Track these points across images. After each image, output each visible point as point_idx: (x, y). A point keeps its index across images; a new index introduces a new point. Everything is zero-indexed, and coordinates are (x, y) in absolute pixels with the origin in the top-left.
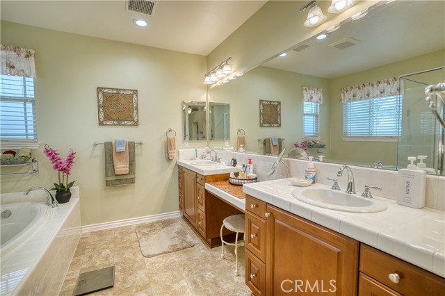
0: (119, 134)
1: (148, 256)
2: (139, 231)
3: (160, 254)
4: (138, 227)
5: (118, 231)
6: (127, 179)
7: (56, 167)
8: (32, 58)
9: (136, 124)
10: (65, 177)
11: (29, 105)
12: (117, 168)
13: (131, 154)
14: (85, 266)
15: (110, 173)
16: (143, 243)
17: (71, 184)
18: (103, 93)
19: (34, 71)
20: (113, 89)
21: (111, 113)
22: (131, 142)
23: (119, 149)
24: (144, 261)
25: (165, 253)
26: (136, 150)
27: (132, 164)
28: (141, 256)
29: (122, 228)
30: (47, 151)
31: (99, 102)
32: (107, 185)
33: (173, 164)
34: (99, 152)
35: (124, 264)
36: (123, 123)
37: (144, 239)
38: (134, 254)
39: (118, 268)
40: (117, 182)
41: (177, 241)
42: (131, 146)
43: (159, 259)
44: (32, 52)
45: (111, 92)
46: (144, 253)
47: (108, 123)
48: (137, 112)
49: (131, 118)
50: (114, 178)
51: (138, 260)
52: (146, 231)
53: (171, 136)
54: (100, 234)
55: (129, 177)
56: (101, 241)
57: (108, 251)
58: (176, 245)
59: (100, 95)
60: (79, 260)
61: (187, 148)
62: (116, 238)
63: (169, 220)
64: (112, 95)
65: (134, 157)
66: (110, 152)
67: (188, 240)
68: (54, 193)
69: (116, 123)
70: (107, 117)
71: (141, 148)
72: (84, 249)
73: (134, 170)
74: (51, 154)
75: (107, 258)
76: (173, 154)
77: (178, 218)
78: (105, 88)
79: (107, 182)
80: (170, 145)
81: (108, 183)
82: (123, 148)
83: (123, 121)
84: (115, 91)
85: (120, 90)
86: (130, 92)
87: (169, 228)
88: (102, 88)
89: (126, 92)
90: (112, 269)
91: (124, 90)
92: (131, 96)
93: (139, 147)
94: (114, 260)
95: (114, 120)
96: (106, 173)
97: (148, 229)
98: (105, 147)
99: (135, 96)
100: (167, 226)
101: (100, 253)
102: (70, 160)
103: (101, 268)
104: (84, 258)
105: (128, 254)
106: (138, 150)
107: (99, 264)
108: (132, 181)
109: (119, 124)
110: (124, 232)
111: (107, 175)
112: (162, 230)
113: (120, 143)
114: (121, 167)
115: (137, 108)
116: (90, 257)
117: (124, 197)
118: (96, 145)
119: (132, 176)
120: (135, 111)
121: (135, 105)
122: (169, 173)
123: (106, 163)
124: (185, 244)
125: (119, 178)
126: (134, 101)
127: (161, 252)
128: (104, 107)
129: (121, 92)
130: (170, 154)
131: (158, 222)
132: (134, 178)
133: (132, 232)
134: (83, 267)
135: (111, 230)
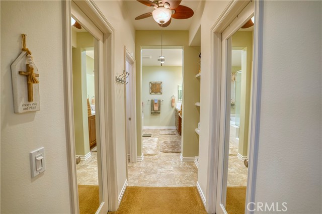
0: (156, 97)
1: (161, 134)
6: (157, 112)
9: (161, 94)
18: (151, 84)
21: (154, 90)
22: (160, 100)
23: (156, 102)
25: (166, 134)
27: (159, 107)
28: (159, 134)
31: (150, 86)
33: (174, 108)
34: (150, 103)
35: (154, 134)
36: (157, 93)
45: (154, 83)
47: (152, 93)
48: (162, 90)
49: (160, 92)
53: (173, 98)
65: (160, 105)
66: (153, 103)
71: (163, 102)
73: (160, 109)
76: (174, 105)
80: (173, 101)
81: (152, 113)
88: (151, 82)
91: (158, 82)
92: (160, 84)
95: (154, 92)
98: (151, 101)
106: (161, 103)
108: (159, 113)
111: (151, 111)
113: (156, 100)
114: (156, 108)
115: (162, 88)
117: (157, 119)
118: (149, 101)
122: (173, 111)
123: (151, 107)
125: (155, 112)
126: (161, 86)
128: (151, 88)
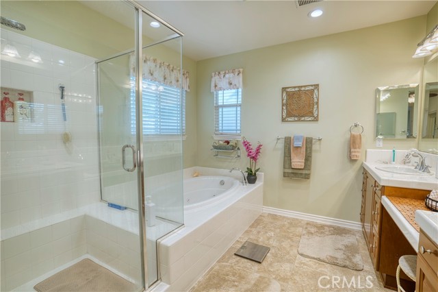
0: (299, 129)
1: (302, 255)
2: (306, 228)
3: (314, 258)
4: (307, 224)
5: (289, 221)
6: (301, 174)
7: (249, 155)
8: (241, 75)
9: (316, 119)
10: (254, 164)
11: (239, 109)
12: (294, 162)
13: (308, 149)
14: (252, 237)
15: (287, 166)
16: (304, 240)
17: (258, 170)
18: (287, 92)
19: (241, 83)
20: (295, 87)
21: (292, 110)
22: (309, 138)
23: (296, 144)
24: (296, 257)
25: (319, 260)
26: (313, 146)
27: (308, 159)
28: (296, 252)
29: (293, 219)
30: (244, 142)
31: (283, 100)
32: (284, 176)
33: (357, 166)
34: (281, 145)
35: (279, 250)
36: (303, 119)
37: (306, 237)
38: (291, 246)
39: (272, 251)
40: (292, 175)
41: (340, 255)
42: (309, 142)
43: (311, 262)
44: (241, 70)
45: (293, 90)
46: (299, 249)
47: (289, 119)
48: (318, 107)
49: (311, 114)
50: (290, 171)
51: (291, 253)
52: (313, 230)
53: (356, 132)
54: (274, 217)
55: (304, 172)
56: (272, 223)
57: (273, 233)
58: (337, 259)
59: (284, 94)
60: (251, 231)
61: (380, 148)
62: (284, 225)
63: (344, 229)
64: (294, 93)
65: (311, 153)
66: (288, 146)
67: (354, 260)
68: (246, 174)
69: (296, 119)
70: (289, 114)
71: (320, 144)
72: (258, 224)
73: (310, 166)
74: (246, 144)
75: (269, 239)
76: (357, 153)
77: (358, 232)
78: (288, 88)
79: (284, 173)
80: (354, 142)
81: (285, 175)
82: (299, 144)
83: (302, 116)
84: (297, 89)
85: (301, 87)
86: (311, 88)
87: (339, 237)
88: (286, 88)
89: (307, 89)
90: (268, 249)
91: (305, 86)
92: (312, 91)
93: (318, 143)
94: (273, 243)
95: (295, 116)
96: (284, 165)
97: (315, 229)
98: (285, 142)
99: (316, 91)
100: (337, 234)
101: (266, 232)
102: (258, 151)
103: (261, 244)
104: (254, 231)
105: (286, 244)
106: (315, 147)
107: (262, 240)
108: (307, 177)
109: (299, 120)
110: (294, 223)
111: (284, 168)
112: (330, 236)
113: (298, 138)
114: (298, 162)
115: (317, 103)
116: (259, 232)
118: (278, 139)
119: (307, 172)
120: (315, 106)
121: (316, 100)
122: (352, 173)
123: (285, 156)
124: (348, 263)
125: (295, 171)
126: (315, 96)
127: (316, 257)
128: (287, 105)
129: (303, 89)
130: (353, 154)
131: (330, 226)
132: (309, 174)
133: (301, 227)
134: (251, 237)
135: (284, 217)
